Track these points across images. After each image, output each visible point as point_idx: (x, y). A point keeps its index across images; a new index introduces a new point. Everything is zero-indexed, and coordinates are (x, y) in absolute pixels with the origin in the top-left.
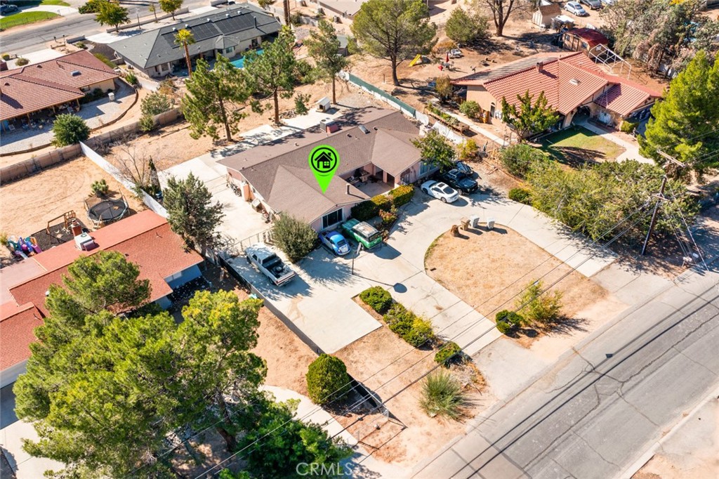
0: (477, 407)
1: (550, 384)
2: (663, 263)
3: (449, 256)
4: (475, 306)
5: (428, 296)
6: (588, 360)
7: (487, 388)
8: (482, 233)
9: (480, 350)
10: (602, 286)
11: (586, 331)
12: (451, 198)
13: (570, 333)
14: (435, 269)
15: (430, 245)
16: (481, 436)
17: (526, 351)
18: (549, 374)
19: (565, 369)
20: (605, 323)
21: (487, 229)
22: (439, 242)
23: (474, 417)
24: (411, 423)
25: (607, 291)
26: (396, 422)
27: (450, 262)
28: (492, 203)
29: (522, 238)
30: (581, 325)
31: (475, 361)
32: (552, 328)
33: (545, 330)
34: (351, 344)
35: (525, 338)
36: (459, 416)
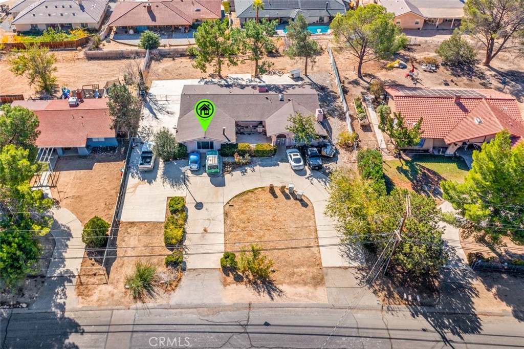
0: (153, 299)
1: (208, 315)
2: (392, 289)
3: (250, 203)
4: (227, 242)
5: (209, 219)
6: (250, 317)
7: (172, 292)
8: (290, 199)
9: (197, 269)
10: (326, 278)
11: (272, 299)
12: (295, 166)
13: (262, 294)
14: (233, 206)
15: (248, 189)
16: (135, 315)
17: (222, 287)
18: (216, 309)
19: (229, 312)
20: (293, 302)
21: (296, 199)
22: (255, 192)
23: (143, 303)
24: (112, 283)
25: (324, 283)
26: (107, 277)
27: (246, 207)
28: (322, 183)
29: (312, 216)
30: (274, 294)
31: (186, 273)
32: (255, 283)
33: (250, 281)
34: (138, 222)
35: (231, 278)
36: (138, 296)
